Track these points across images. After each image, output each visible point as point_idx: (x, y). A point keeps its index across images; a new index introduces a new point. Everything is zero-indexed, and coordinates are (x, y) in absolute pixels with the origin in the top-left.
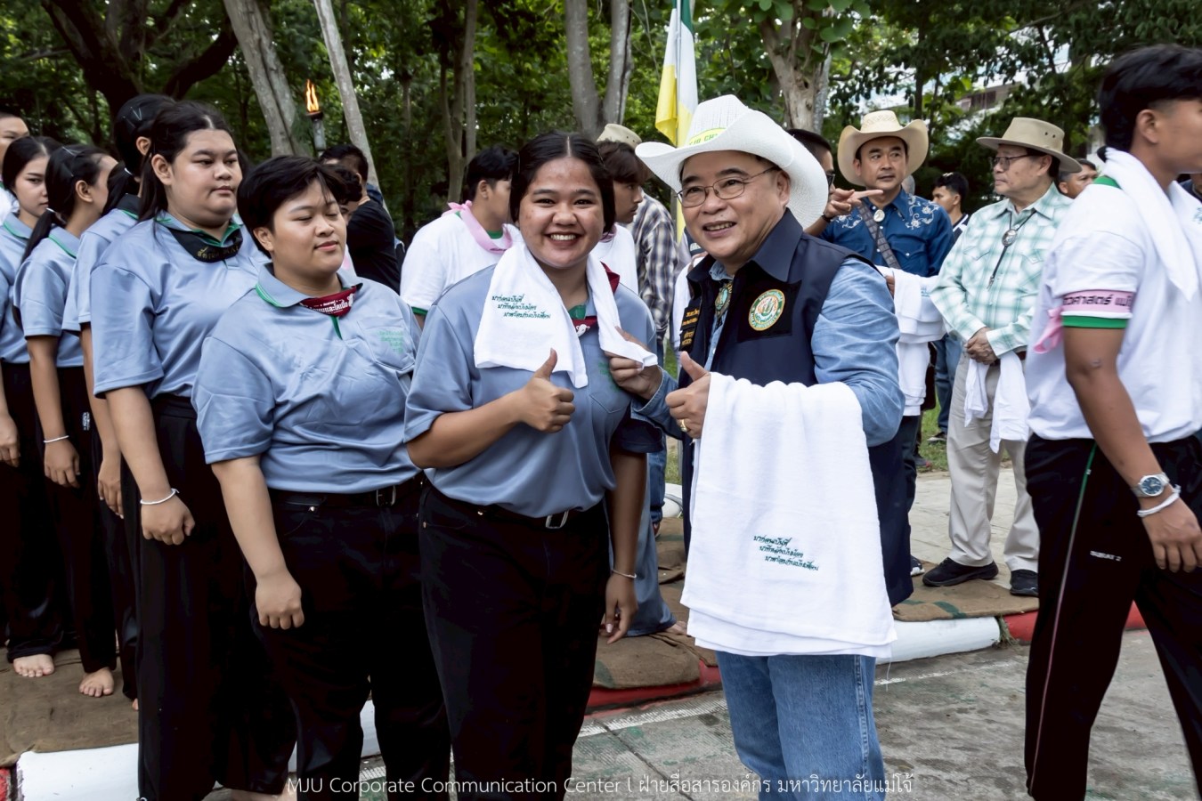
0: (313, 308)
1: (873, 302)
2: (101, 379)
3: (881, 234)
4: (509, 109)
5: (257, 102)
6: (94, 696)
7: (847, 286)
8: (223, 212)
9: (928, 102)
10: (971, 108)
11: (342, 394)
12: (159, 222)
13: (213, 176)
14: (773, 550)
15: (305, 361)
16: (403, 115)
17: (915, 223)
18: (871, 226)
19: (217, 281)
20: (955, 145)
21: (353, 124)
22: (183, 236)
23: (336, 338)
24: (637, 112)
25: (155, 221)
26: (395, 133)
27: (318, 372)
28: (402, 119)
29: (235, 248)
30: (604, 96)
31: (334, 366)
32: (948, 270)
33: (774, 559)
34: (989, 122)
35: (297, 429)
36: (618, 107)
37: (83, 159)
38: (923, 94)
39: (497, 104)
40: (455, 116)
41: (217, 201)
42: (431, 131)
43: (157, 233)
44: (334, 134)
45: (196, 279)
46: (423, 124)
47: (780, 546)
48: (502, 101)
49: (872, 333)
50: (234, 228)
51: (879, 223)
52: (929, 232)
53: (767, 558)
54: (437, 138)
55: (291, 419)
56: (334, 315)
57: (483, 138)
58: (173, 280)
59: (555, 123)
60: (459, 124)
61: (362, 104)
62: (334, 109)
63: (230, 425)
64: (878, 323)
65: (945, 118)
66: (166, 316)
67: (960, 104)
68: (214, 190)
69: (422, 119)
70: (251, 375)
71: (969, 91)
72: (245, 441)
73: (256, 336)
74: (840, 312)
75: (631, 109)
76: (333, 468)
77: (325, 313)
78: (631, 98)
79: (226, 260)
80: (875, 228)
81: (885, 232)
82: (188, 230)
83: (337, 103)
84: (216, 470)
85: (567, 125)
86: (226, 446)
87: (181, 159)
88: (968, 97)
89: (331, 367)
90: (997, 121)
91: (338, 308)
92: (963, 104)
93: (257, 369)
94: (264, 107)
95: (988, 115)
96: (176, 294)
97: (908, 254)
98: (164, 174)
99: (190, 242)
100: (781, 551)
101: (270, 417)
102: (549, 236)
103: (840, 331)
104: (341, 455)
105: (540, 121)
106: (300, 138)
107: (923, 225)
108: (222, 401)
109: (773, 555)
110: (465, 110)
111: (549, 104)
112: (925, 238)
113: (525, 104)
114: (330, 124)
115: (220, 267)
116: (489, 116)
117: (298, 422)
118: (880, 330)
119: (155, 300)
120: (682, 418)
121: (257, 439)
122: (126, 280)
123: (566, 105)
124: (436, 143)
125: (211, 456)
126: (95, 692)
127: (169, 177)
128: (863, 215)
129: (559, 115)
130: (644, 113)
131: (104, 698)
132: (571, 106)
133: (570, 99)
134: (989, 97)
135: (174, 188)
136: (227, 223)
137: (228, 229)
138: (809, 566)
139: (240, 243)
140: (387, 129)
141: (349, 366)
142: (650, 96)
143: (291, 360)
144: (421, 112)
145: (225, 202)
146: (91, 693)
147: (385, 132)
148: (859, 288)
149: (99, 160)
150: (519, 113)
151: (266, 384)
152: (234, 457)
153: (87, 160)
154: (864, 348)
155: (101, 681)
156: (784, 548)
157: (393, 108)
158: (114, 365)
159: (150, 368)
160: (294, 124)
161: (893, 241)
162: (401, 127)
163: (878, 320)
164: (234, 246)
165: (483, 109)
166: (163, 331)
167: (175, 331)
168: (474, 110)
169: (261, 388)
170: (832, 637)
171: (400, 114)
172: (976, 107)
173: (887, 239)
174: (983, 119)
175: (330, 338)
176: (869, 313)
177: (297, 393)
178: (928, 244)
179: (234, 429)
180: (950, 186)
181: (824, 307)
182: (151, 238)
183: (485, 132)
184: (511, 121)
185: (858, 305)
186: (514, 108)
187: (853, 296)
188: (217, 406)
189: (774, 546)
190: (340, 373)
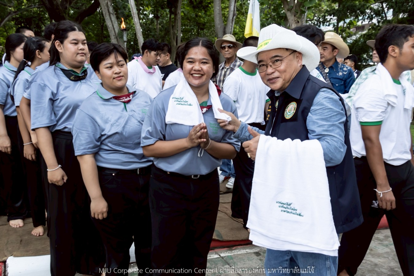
0: (117, 100)
1: (332, 107)
2: (33, 124)
3: (327, 77)
4: (193, 29)
5: (106, 25)
6: (36, 236)
7: (320, 101)
8: (82, 62)
9: (341, 29)
10: (356, 31)
11: (126, 132)
12: (56, 66)
13: (78, 49)
14: (284, 207)
15: (113, 119)
16: (156, 30)
17: (341, 74)
18: (324, 74)
19: (78, 88)
20: (350, 44)
21: (138, 33)
22: (65, 71)
23: (125, 111)
24: (237, 31)
25: (55, 66)
26: (153, 36)
27: (117, 123)
28: (156, 32)
29: (85, 76)
30: (226, 25)
31: (124, 121)
32: (353, 91)
33: (285, 211)
34: (363, 36)
35: (109, 144)
36: (231, 29)
37: (39, 42)
38: (339, 26)
39: (189, 27)
40: (174, 31)
41: (79, 58)
42: (166, 36)
43: (56, 71)
44: (133, 36)
45: (70, 88)
46: (163, 34)
47: (287, 206)
48: (191, 26)
49: (330, 120)
50: (84, 69)
51: (327, 73)
52: (345, 77)
53: (282, 211)
54: (168, 39)
55: (107, 141)
56: (124, 102)
57: (183, 39)
58: (61, 88)
59: (209, 34)
60: (175, 34)
61: (142, 26)
62: (133, 28)
63: (84, 142)
64: (334, 116)
65: (347, 35)
66: (58, 101)
67: (352, 30)
68: (78, 54)
69: (163, 32)
70: (92, 124)
71: (356, 26)
72: (89, 148)
73: (95, 110)
74: (317, 112)
75: (236, 30)
76: (122, 160)
77: (121, 102)
78: (235, 26)
79: (81, 81)
80: (325, 74)
81: (329, 76)
82: (67, 69)
83: (134, 26)
84: (78, 158)
85: (213, 35)
86: (82, 150)
87: (66, 42)
88: (355, 28)
89: (122, 122)
90: (366, 36)
91: (126, 100)
92: (353, 30)
93: (95, 122)
94: (108, 26)
95: (362, 34)
96: (62, 93)
97: (337, 85)
98: (60, 48)
99: (67, 73)
100: (288, 208)
101: (99, 140)
102: (192, 74)
103: (316, 119)
104: (125, 155)
105: (204, 33)
106: (120, 38)
107: (343, 74)
108: (81, 133)
109: (284, 209)
110: (177, 29)
111: (207, 27)
112: (344, 79)
113: (199, 27)
114: (131, 33)
115: (79, 83)
116: (186, 31)
117: (110, 142)
118: (334, 118)
119: (54, 95)
120: (248, 152)
121: (93, 148)
122: (43, 87)
123: (213, 28)
124: (167, 40)
125: (77, 153)
126: (37, 234)
127: (61, 49)
128: (321, 70)
129: (210, 31)
130: (240, 31)
131: (40, 237)
132: (214, 28)
133: (214, 26)
134: (362, 28)
135: (63, 53)
136: (82, 67)
137: (82, 69)
138: (300, 215)
139: (86, 75)
140: (151, 35)
141: (129, 121)
142: (242, 25)
143: (107, 119)
144: (162, 29)
145: (82, 58)
146: (35, 235)
147: (150, 36)
148: (326, 101)
149: (45, 43)
150: (196, 30)
151: (98, 127)
152: (85, 154)
153: (40, 43)
154: (326, 126)
155: (39, 230)
156: (289, 207)
157: (153, 28)
158: (38, 119)
159: (51, 120)
160: (118, 33)
161: (332, 80)
162: (155, 34)
163: (334, 114)
164: (84, 76)
165: (184, 29)
166: (57, 107)
167: (62, 107)
168: (181, 29)
169: (96, 129)
170: (308, 245)
171: (155, 30)
172: (357, 31)
173: (330, 79)
174: (360, 35)
175: (123, 111)
176: (329, 111)
177: (109, 131)
178: (345, 81)
179: (85, 144)
180: (351, 59)
181: (311, 110)
182: (54, 72)
183: (184, 37)
184: (193, 33)
185: (324, 108)
186: (195, 29)
187: (322, 105)
188: (80, 135)
189: (285, 206)
190: (126, 124)
